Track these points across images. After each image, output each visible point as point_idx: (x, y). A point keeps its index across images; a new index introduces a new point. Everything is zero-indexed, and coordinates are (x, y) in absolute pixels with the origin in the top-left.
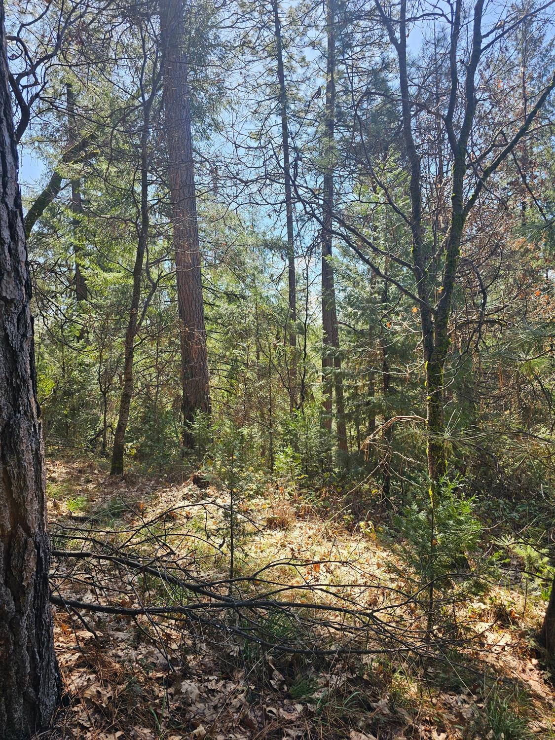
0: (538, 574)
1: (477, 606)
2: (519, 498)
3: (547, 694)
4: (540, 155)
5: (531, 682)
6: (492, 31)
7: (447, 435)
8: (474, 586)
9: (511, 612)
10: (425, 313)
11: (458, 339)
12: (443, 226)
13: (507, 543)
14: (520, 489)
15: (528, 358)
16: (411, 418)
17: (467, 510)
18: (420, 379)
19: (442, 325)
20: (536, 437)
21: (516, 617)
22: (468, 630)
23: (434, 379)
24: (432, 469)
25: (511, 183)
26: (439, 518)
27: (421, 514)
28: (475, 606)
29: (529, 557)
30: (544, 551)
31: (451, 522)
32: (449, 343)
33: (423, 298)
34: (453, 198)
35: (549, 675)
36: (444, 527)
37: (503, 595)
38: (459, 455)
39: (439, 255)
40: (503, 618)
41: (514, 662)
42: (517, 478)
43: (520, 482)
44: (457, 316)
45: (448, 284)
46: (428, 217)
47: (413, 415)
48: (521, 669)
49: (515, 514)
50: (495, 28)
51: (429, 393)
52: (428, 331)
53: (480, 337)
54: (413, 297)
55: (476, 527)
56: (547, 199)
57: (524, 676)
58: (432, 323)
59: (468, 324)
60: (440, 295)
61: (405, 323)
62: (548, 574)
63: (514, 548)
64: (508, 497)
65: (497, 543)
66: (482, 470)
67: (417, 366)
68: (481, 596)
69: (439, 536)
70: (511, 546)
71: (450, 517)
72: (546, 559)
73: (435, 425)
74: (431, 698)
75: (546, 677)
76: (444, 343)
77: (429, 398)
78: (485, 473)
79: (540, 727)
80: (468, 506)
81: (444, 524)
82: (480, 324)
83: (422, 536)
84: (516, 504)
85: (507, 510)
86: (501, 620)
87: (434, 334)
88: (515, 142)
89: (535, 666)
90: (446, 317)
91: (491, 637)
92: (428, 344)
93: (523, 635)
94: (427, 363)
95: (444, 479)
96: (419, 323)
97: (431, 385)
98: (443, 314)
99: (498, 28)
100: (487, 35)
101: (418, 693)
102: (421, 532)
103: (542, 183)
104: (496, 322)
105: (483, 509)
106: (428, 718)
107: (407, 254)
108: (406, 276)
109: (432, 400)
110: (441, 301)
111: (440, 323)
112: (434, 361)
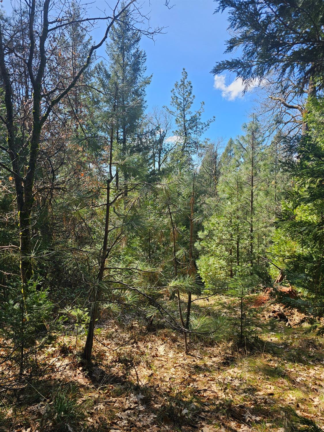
0: (83, 322)
1: (50, 350)
2: (75, 286)
3: (86, 383)
4: (84, 100)
5: (79, 380)
6: (54, 22)
7: (33, 255)
8: (49, 339)
9: (69, 347)
10: (18, 180)
11: (39, 198)
12: (28, 128)
13: (67, 310)
14: (76, 281)
15: (78, 209)
16: (10, 247)
17: (44, 296)
18: (16, 223)
19: (29, 189)
20: (82, 250)
21: (72, 349)
22: (45, 365)
23: (24, 222)
24: (24, 277)
25: (69, 112)
26: (27, 305)
27: (16, 305)
28: (49, 351)
29: (78, 315)
30: (86, 309)
31: (35, 306)
32: (34, 200)
33: (16, 172)
34: (33, 113)
35: (88, 372)
36: (30, 310)
37: (65, 340)
38: (42, 267)
39: (26, 146)
40: (65, 351)
41: (70, 373)
42: (75, 275)
43: (76, 277)
44: (38, 184)
45: (32, 164)
46: (19, 121)
47: (11, 245)
48: (74, 375)
49: (73, 295)
50: (56, 21)
51: (21, 230)
52: (20, 193)
53: (52, 197)
54: (9, 170)
55: (49, 305)
56: (88, 125)
57: (75, 378)
58: (22, 187)
59: (45, 189)
60: (28, 171)
61: (4, 187)
62: (88, 321)
63: (71, 312)
64: (70, 286)
65: (62, 312)
66: (56, 274)
67: (13, 214)
68: (53, 344)
69: (27, 316)
70: (69, 312)
71: (34, 303)
72: (87, 313)
73: (26, 250)
74: (22, 412)
75: (86, 374)
76: (30, 200)
77: (21, 233)
78: (58, 275)
79: (82, 400)
80: (45, 294)
81: (30, 308)
82: (52, 189)
83: (16, 318)
84: (74, 289)
85: (69, 293)
86: (64, 354)
87: (24, 195)
88: (69, 89)
89: (81, 371)
90: (32, 184)
91: (58, 364)
92: (19, 200)
93: (75, 357)
94: (19, 212)
95: (30, 281)
96: (14, 187)
97: (22, 226)
98: (29, 182)
99: (58, 22)
100: (52, 23)
101: (13, 413)
102: (15, 316)
103: (85, 116)
104: (61, 189)
105: (56, 295)
106: (19, 424)
107: (5, 142)
108: (5, 156)
109: (23, 235)
110: (28, 174)
111: (27, 188)
112: (24, 211)
